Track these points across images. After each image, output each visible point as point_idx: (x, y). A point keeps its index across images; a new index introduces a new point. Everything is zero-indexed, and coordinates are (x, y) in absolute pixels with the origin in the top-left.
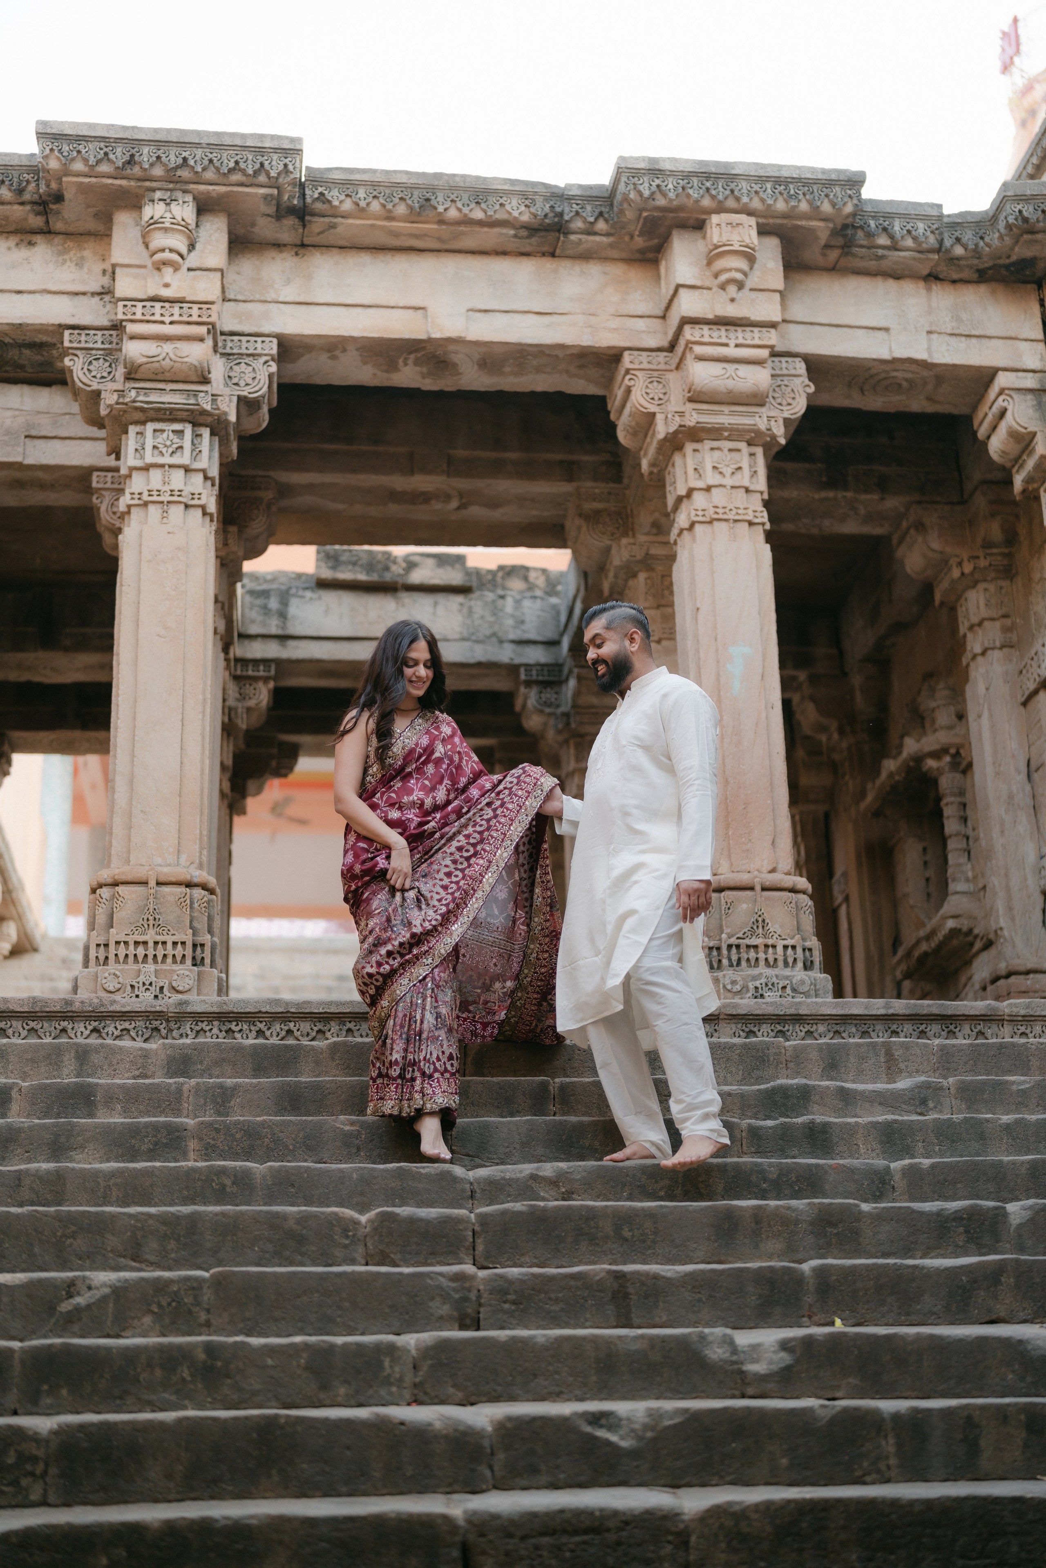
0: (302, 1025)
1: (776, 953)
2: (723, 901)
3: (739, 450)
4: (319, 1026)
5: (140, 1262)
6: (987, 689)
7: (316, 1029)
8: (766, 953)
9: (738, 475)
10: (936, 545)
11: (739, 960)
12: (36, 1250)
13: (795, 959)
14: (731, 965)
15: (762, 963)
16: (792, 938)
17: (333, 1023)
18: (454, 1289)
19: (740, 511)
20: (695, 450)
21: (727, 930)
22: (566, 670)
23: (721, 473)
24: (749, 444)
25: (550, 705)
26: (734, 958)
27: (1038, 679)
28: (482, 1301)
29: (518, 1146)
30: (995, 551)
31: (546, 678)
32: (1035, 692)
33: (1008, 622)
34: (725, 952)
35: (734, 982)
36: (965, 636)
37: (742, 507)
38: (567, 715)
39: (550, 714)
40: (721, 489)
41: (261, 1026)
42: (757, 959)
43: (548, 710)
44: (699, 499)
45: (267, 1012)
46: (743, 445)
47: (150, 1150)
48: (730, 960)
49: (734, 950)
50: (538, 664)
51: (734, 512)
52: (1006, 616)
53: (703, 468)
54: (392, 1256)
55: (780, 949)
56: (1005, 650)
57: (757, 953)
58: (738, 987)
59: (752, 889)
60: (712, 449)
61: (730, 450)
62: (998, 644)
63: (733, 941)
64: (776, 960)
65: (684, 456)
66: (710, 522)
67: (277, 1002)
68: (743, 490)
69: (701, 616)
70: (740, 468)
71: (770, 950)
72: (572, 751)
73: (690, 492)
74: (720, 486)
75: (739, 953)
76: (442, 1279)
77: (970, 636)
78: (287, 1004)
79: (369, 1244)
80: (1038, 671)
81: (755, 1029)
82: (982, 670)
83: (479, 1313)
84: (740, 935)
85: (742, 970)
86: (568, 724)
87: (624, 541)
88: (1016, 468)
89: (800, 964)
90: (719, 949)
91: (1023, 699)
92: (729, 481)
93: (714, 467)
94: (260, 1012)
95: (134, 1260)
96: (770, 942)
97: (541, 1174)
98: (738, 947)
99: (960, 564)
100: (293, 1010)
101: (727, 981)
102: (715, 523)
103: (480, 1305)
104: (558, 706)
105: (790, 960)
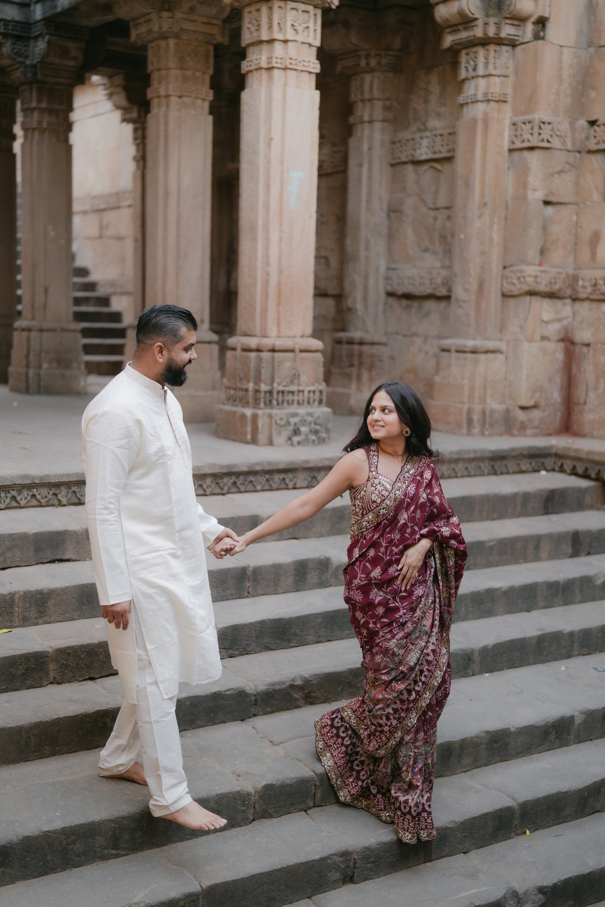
0: (42, 490)
1: (303, 395)
2: (276, 361)
3: (307, 12)
4: (54, 490)
5: (117, 850)
6: (370, 149)
7: (51, 493)
8: (298, 395)
9: (306, 33)
10: (354, 40)
11: (283, 401)
12: (49, 857)
13: (314, 401)
14: (278, 404)
15: (295, 403)
16: (313, 385)
17: (62, 488)
18: (342, 862)
19: (306, 64)
20: (280, 7)
21: (277, 380)
22: (36, 31)
23: (295, 30)
24: (315, 7)
25: (21, 55)
26: (280, 400)
27: (411, 158)
28: (357, 865)
29: (254, 639)
30: (391, 53)
31: (18, 33)
32: (405, 163)
33: (388, 103)
34: (275, 396)
35: (281, 419)
36: (355, 102)
37: (307, 60)
38: (34, 66)
39: (20, 62)
40: (294, 43)
41: (14, 493)
42: (293, 401)
43: (19, 59)
44: (278, 48)
45: (19, 484)
46: (310, 8)
47: (23, 674)
48: (277, 400)
49: (280, 395)
50: (13, 21)
51: (301, 64)
52: (388, 99)
53: (285, 25)
54: (269, 811)
55: (306, 393)
56: (385, 124)
57: (293, 395)
58: (283, 422)
59: (292, 351)
60: (292, 9)
61: (303, 11)
62: (380, 118)
63: (281, 388)
64: (303, 401)
65: (271, 8)
66: (285, 69)
67: (26, 477)
68: (307, 45)
69: (275, 145)
70: (308, 27)
71: (301, 394)
72: (34, 94)
73: (271, 41)
74: (295, 41)
75: (283, 396)
76: (335, 857)
77: (360, 105)
78: (33, 478)
79: (257, 807)
80: (413, 152)
81: (316, 475)
82: (366, 133)
83: (354, 872)
84: (284, 384)
85: (284, 408)
86: (35, 74)
87: (165, 14)
88: (450, 30)
89: (316, 403)
90: (270, 392)
91: (393, 162)
92: (300, 38)
93: (293, 25)
94: (15, 484)
95: (113, 849)
96: (301, 388)
97: (295, 683)
98: (283, 392)
99: (368, 56)
100: (37, 482)
101: (278, 418)
102: (289, 72)
103: (355, 868)
104: (26, 57)
105: (311, 401)
